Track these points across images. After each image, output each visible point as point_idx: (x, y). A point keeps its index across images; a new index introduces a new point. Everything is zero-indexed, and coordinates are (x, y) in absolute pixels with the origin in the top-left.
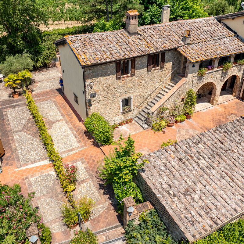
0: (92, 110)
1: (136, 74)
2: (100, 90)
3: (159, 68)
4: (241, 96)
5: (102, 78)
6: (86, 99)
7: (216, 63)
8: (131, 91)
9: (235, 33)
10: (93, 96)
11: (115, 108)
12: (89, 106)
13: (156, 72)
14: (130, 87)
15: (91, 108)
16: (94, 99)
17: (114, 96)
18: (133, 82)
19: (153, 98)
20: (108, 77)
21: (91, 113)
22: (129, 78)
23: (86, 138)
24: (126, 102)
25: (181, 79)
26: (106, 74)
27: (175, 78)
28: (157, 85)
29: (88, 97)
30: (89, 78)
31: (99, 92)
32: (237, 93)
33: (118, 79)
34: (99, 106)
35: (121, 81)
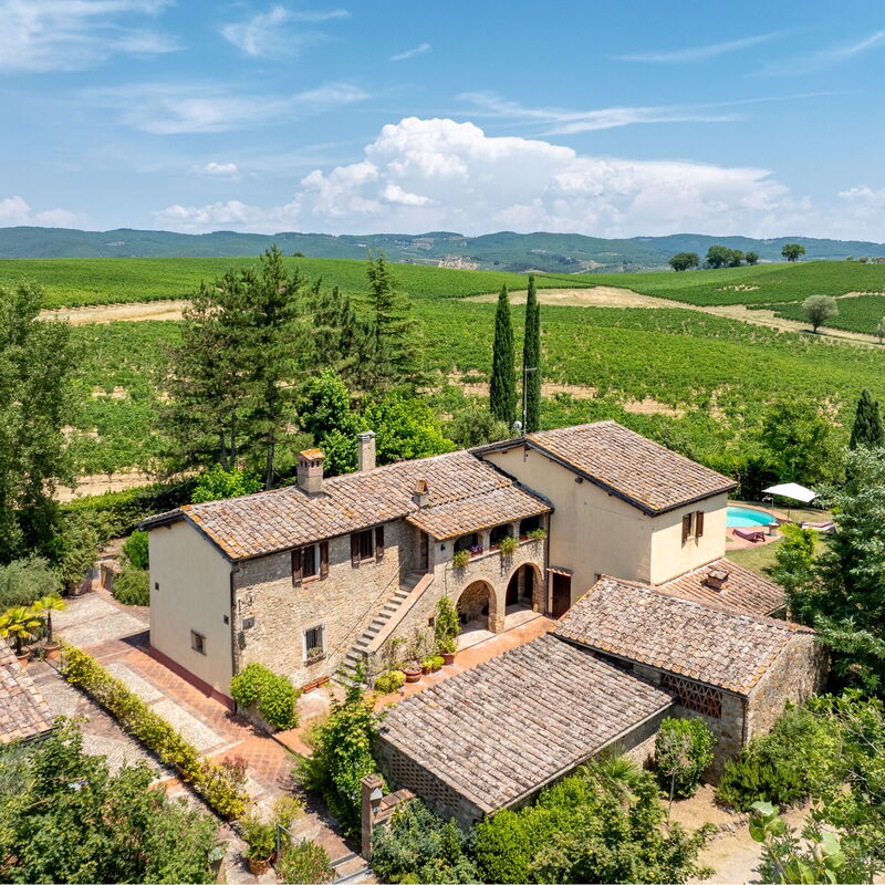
0: (246, 658)
1: (330, 575)
2: (263, 611)
3: (374, 558)
4: (550, 610)
5: (265, 585)
6: (233, 633)
7: (486, 541)
8: (322, 612)
9: (514, 479)
10: (249, 624)
11: (291, 650)
12: (242, 649)
13: (368, 567)
14: (320, 602)
15: (244, 652)
16: (251, 631)
17: (288, 623)
18: (326, 591)
19: (367, 626)
20: (278, 583)
21: (243, 666)
22: (318, 583)
23: (235, 726)
24: (313, 637)
25: (419, 580)
26: (273, 576)
27: (407, 580)
28: (373, 596)
29: (239, 626)
30: (242, 586)
31: (261, 615)
32: (542, 605)
33: (296, 585)
34: (260, 648)
35: (301, 589)
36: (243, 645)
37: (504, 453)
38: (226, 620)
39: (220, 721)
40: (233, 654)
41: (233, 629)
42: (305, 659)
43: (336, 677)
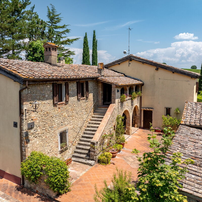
0: (30, 149)
1: (69, 102)
2: (38, 118)
3: (85, 98)
4: (142, 126)
7: (128, 92)
8: (66, 123)
9: (124, 74)
10: (31, 126)
11: (53, 144)
12: (27, 143)
14: (65, 117)
15: (29, 145)
16: (32, 131)
17: (51, 127)
18: (67, 111)
19: (83, 132)
20: (46, 102)
21: (28, 154)
22: (64, 106)
23: (25, 195)
26: (43, 98)
28: (85, 116)
29: (25, 127)
30: (27, 100)
31: (38, 121)
33: (55, 105)
34: (38, 142)
35: (57, 108)
36: (28, 141)
37: (119, 64)
38: (15, 125)
39: (14, 194)
40: (21, 147)
41: (21, 129)
42: (60, 149)
43: (73, 159)
